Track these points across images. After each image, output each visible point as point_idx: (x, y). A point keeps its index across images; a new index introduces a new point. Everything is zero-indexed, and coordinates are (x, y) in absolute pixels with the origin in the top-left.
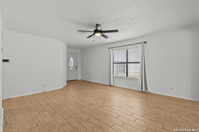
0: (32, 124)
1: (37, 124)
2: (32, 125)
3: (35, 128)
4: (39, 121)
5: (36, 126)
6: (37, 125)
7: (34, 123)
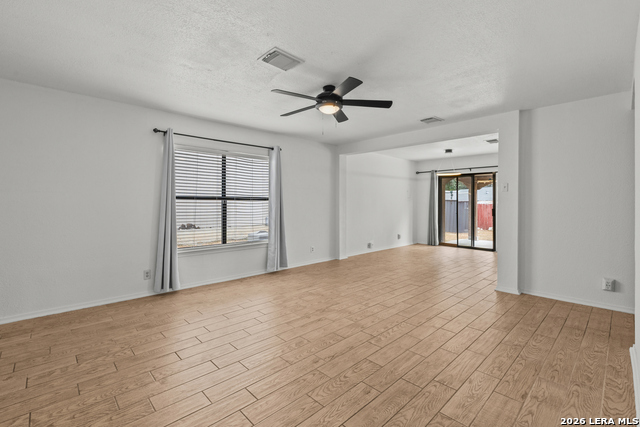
0: (531, 413)
1: (520, 400)
2: (534, 409)
3: (536, 397)
4: (506, 403)
5: (529, 398)
6: (524, 397)
7: (523, 411)
